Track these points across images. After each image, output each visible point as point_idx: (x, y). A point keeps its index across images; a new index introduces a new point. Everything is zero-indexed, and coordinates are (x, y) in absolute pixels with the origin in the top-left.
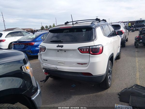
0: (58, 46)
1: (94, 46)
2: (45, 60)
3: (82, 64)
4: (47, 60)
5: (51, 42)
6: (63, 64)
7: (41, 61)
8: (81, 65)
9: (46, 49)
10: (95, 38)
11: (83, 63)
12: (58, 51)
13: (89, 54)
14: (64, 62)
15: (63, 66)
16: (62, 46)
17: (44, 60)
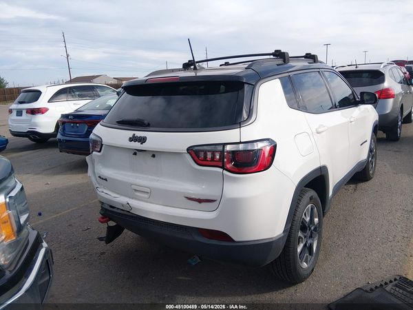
0: (133, 139)
1: (241, 143)
2: (103, 179)
3: (200, 201)
4: (106, 180)
5: (119, 123)
6: (146, 196)
7: (93, 178)
8: (197, 203)
9: (102, 145)
10: (250, 115)
11: (202, 198)
12: (135, 154)
13: (221, 170)
14: (148, 190)
15: (147, 202)
16: (143, 140)
17: (100, 177)
